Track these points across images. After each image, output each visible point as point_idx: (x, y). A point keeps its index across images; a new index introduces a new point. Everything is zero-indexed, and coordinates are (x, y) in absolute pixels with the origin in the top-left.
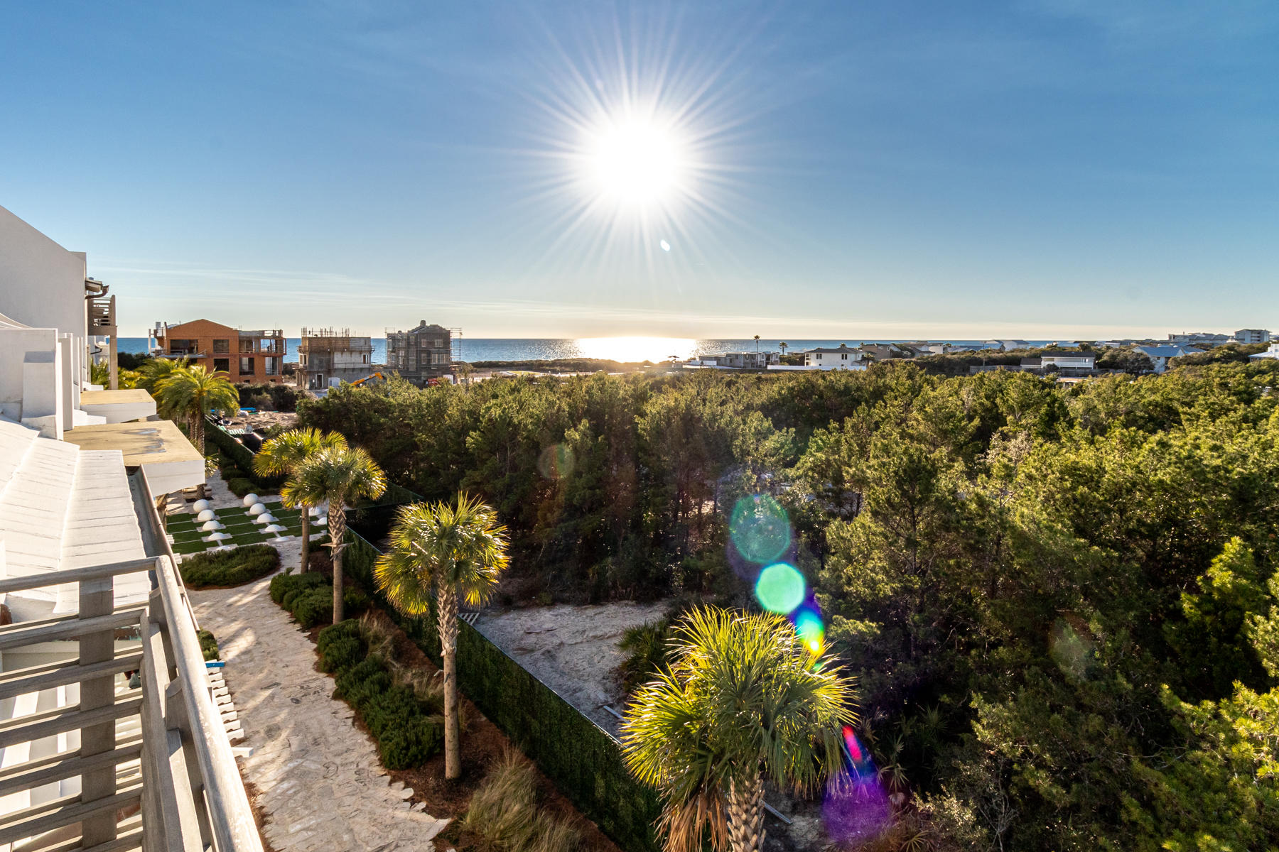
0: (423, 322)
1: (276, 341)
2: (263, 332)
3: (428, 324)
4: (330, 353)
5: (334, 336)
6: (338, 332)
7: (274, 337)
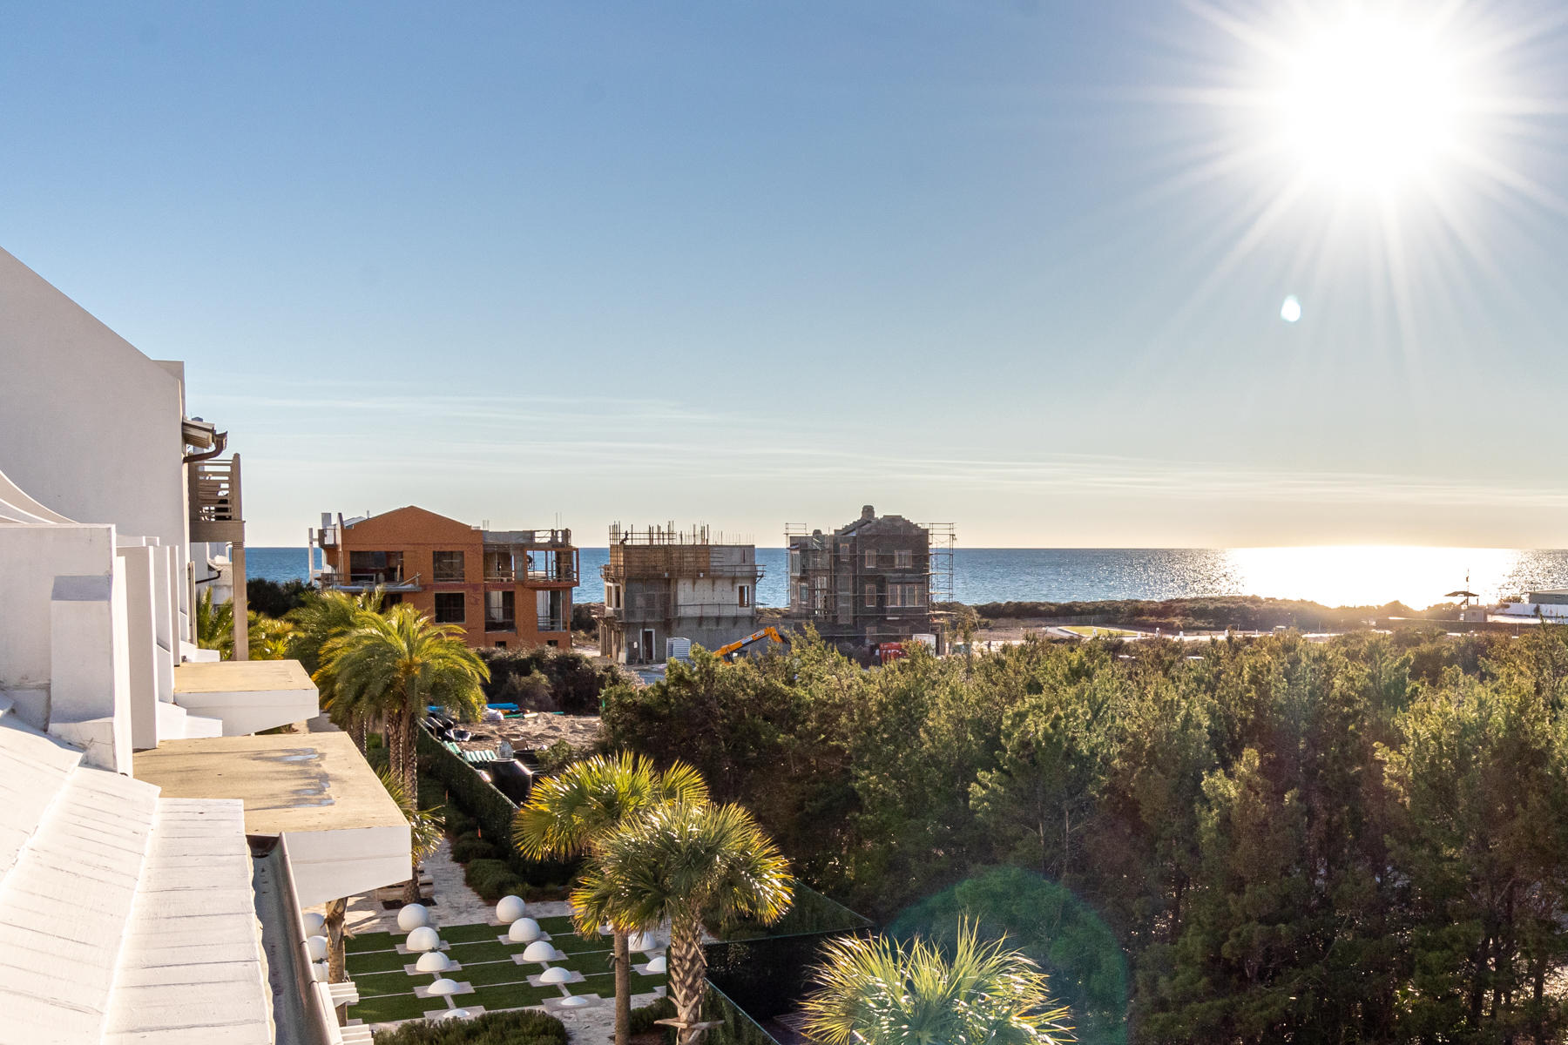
0: (868, 510)
1: (558, 554)
2: (532, 533)
3: (878, 515)
4: (668, 581)
5: (677, 542)
6: (685, 533)
7: (553, 545)
